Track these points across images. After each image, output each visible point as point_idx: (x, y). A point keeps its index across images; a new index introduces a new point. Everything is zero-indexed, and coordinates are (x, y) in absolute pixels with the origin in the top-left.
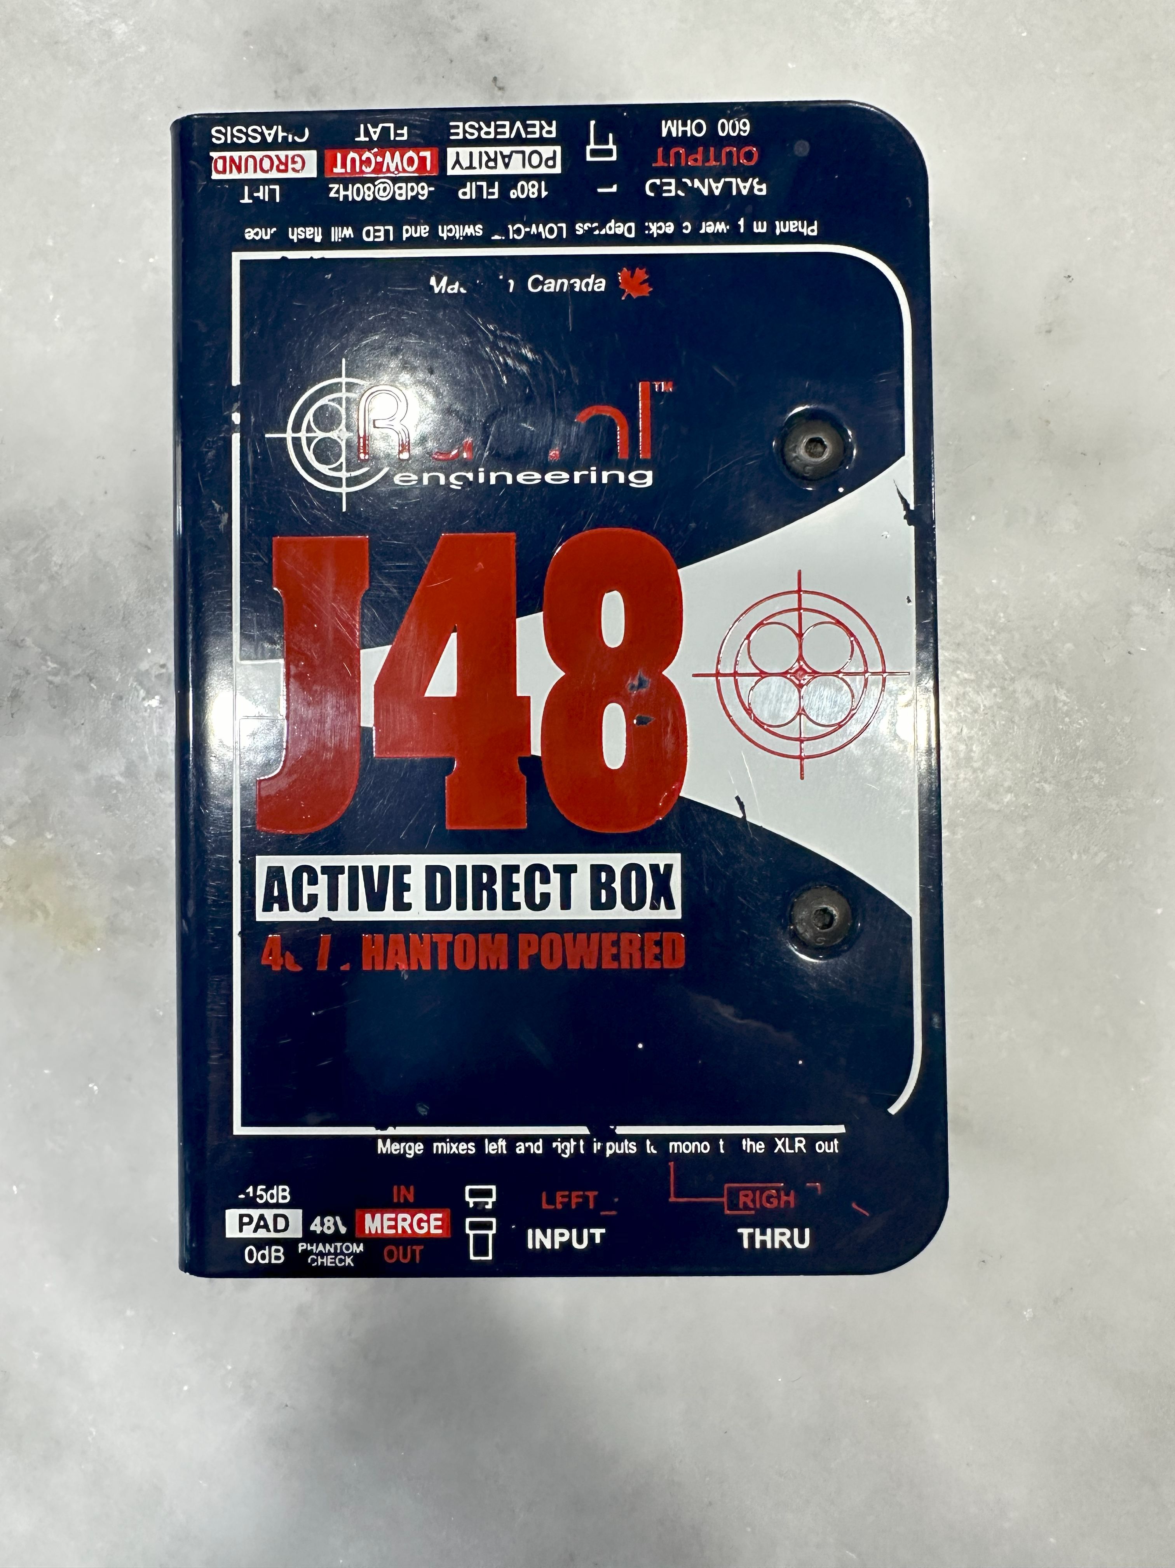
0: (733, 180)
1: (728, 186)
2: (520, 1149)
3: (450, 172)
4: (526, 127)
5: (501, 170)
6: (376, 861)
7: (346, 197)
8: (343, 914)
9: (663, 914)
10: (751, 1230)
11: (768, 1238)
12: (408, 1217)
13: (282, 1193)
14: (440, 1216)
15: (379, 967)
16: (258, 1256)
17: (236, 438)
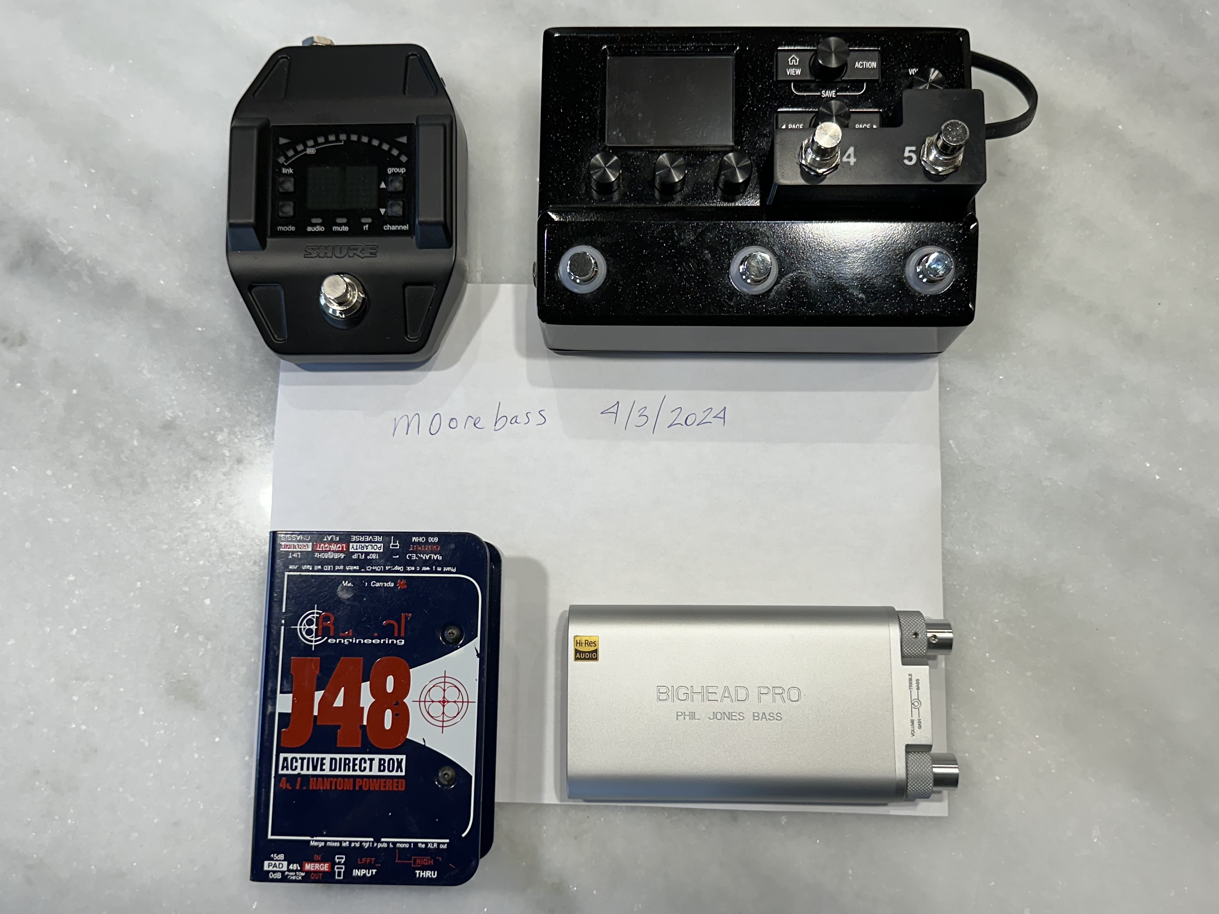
0: (432, 555)
1: (431, 556)
2: (353, 845)
3: (350, 550)
4: (373, 538)
5: (365, 550)
6: (315, 756)
7: (320, 557)
8: (305, 772)
9: (399, 774)
10: (419, 871)
11: (424, 874)
12: (318, 865)
13: (282, 856)
14: (328, 865)
15: (314, 788)
16: (273, 876)
17: (283, 628)
